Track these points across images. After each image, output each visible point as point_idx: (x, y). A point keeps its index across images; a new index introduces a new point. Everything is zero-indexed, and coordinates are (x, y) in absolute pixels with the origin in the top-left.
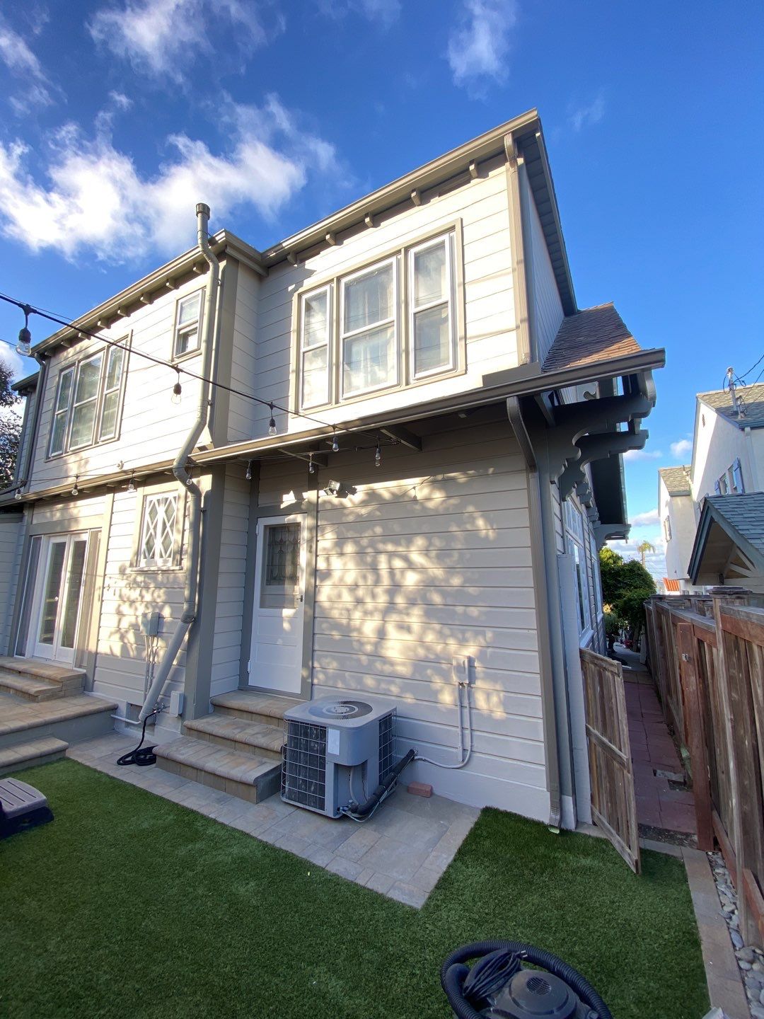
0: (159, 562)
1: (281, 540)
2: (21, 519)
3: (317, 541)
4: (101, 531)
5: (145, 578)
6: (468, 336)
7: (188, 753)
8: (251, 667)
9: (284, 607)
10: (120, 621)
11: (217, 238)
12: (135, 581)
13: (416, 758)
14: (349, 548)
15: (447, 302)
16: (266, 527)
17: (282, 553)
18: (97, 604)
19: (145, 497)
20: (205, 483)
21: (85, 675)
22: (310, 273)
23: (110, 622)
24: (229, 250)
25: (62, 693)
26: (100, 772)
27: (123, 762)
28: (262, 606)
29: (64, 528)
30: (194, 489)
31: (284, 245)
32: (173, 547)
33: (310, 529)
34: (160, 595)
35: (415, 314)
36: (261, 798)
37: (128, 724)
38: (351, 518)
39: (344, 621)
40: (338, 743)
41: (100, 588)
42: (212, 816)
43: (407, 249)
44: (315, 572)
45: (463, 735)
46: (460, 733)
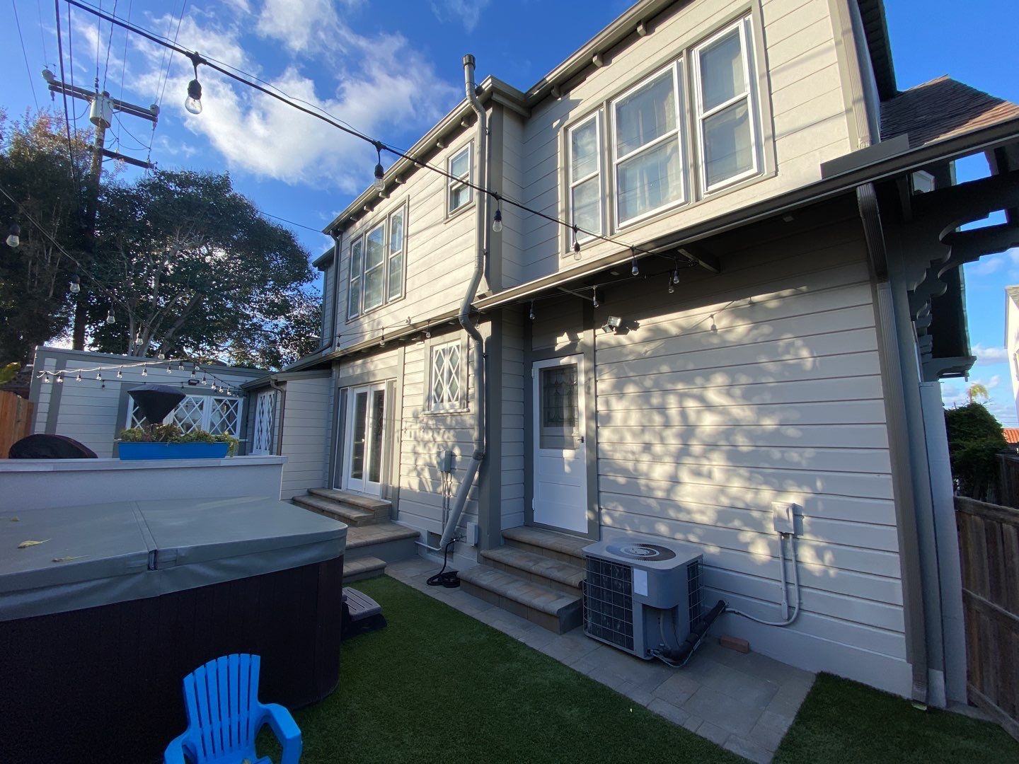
0: (447, 405)
1: (557, 382)
2: (330, 375)
3: (596, 381)
4: (395, 381)
5: (436, 421)
6: (777, 132)
7: (487, 579)
8: (535, 504)
9: (564, 449)
10: (416, 460)
11: (483, 87)
12: (427, 424)
13: (727, 609)
14: (631, 390)
15: (745, 98)
16: (540, 369)
17: (558, 397)
18: (396, 445)
19: (432, 347)
20: (485, 329)
21: (391, 505)
22: (576, 103)
23: (408, 461)
24: (496, 97)
25: (374, 520)
26: (415, 590)
27: (431, 582)
28: (542, 446)
29: (364, 380)
30: (476, 336)
31: (547, 79)
32: (459, 393)
33: (586, 372)
34: (450, 437)
35: (704, 120)
36: (564, 630)
37: (430, 550)
38: (631, 357)
40: (646, 584)
41: (398, 431)
42: (521, 640)
43: (689, 49)
44: (594, 416)
45: (787, 591)
46: (784, 588)
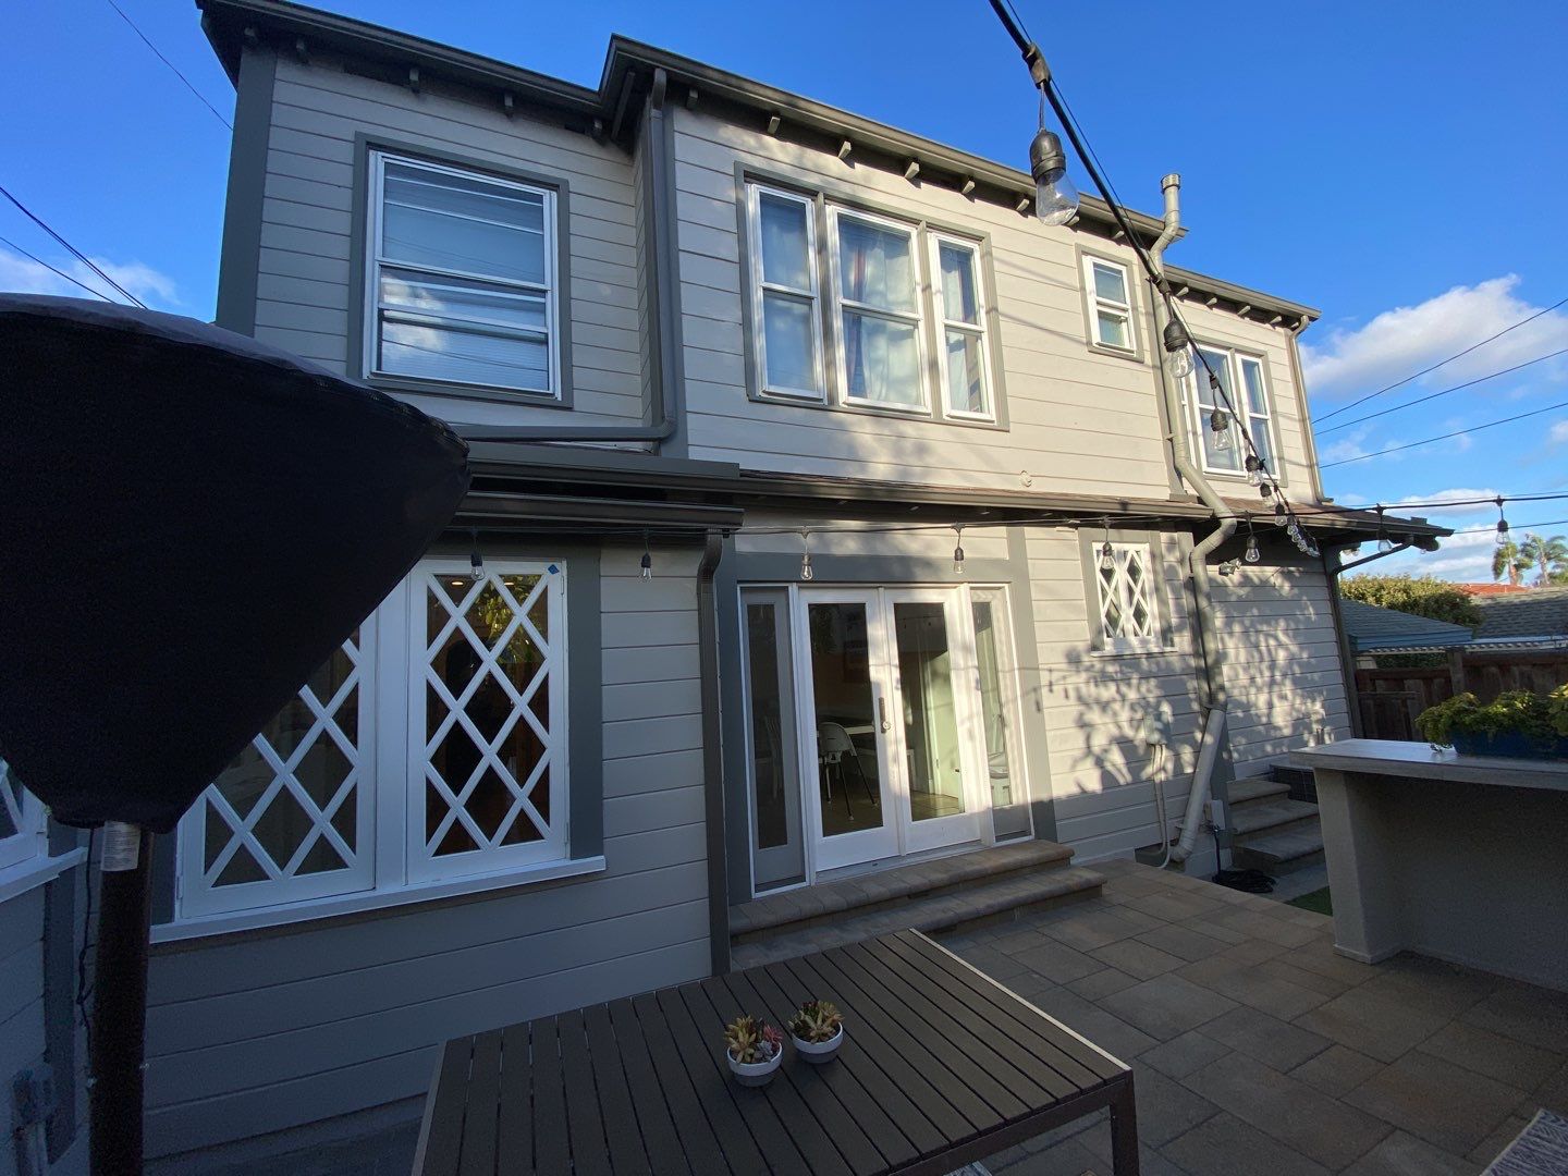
0: (1133, 640)
19: (1091, 543)
32: (1153, 622)
39: (1244, 699)
